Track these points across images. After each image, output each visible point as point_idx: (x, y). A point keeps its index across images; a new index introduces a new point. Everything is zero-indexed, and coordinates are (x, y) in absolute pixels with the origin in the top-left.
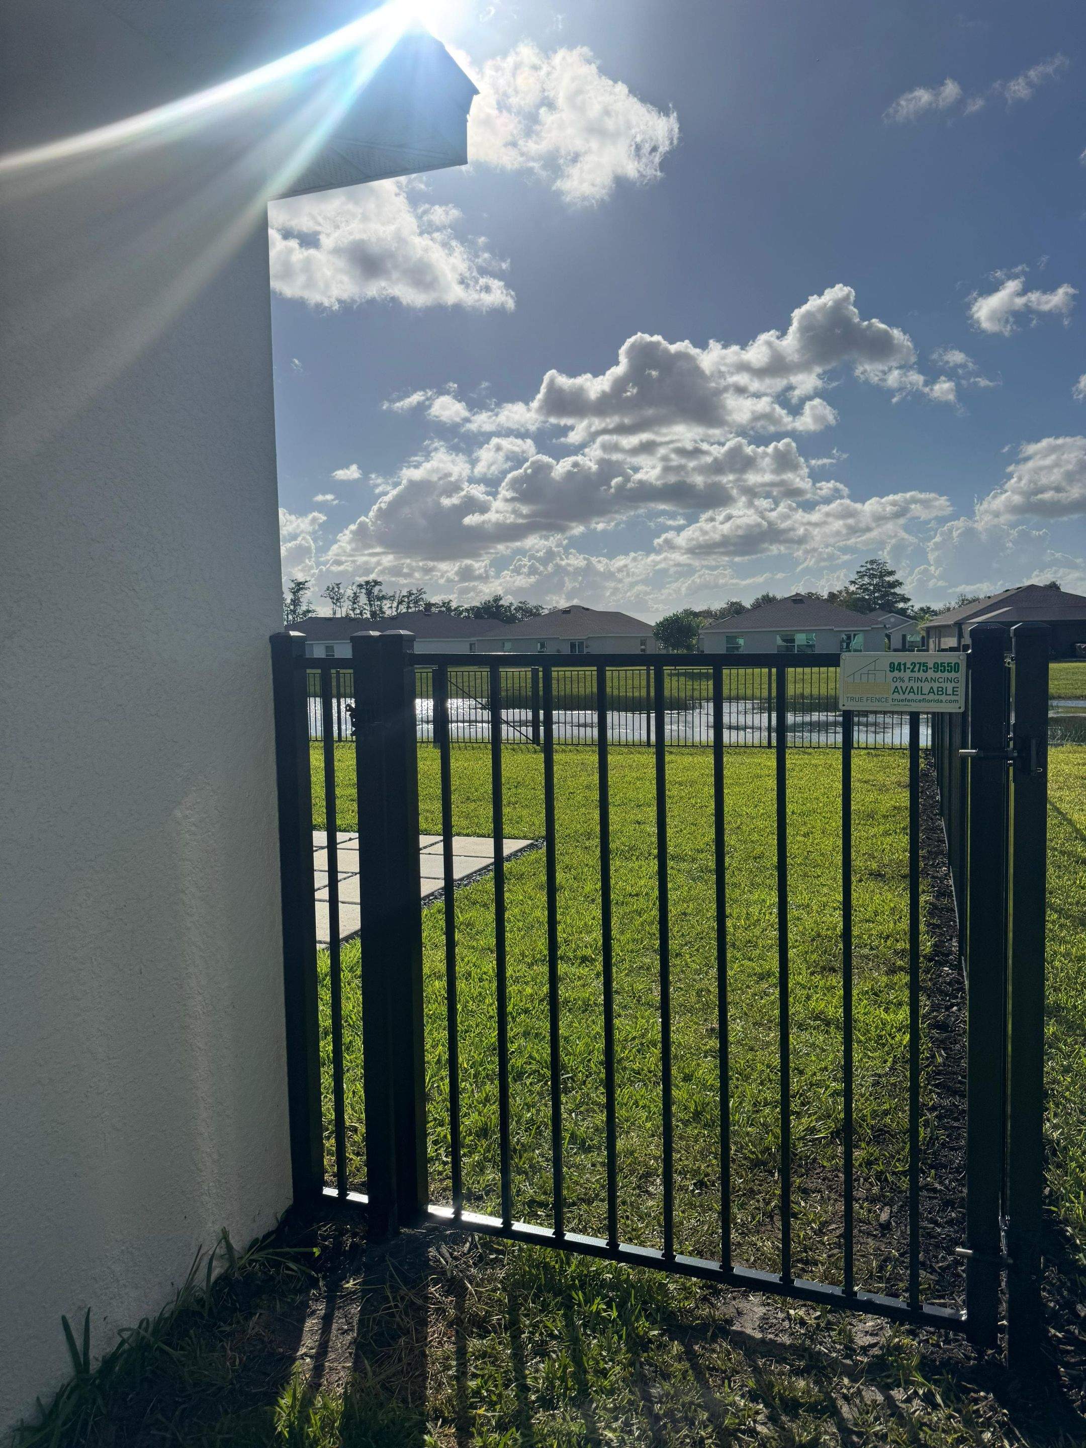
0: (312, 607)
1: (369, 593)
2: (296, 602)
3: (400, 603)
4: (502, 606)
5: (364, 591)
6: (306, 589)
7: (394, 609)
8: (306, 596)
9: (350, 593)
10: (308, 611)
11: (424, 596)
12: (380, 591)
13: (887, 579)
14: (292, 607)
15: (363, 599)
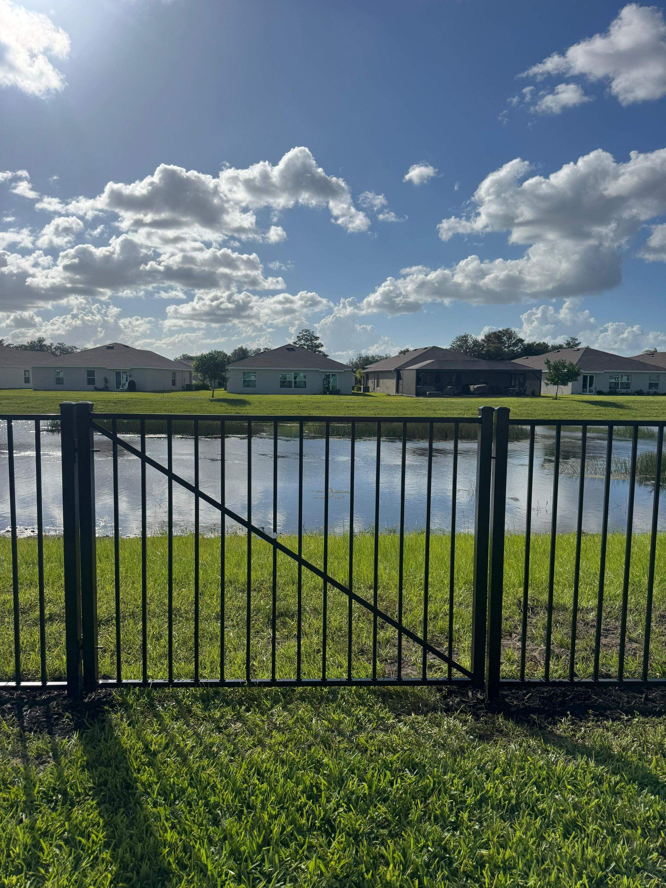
13: (315, 342)
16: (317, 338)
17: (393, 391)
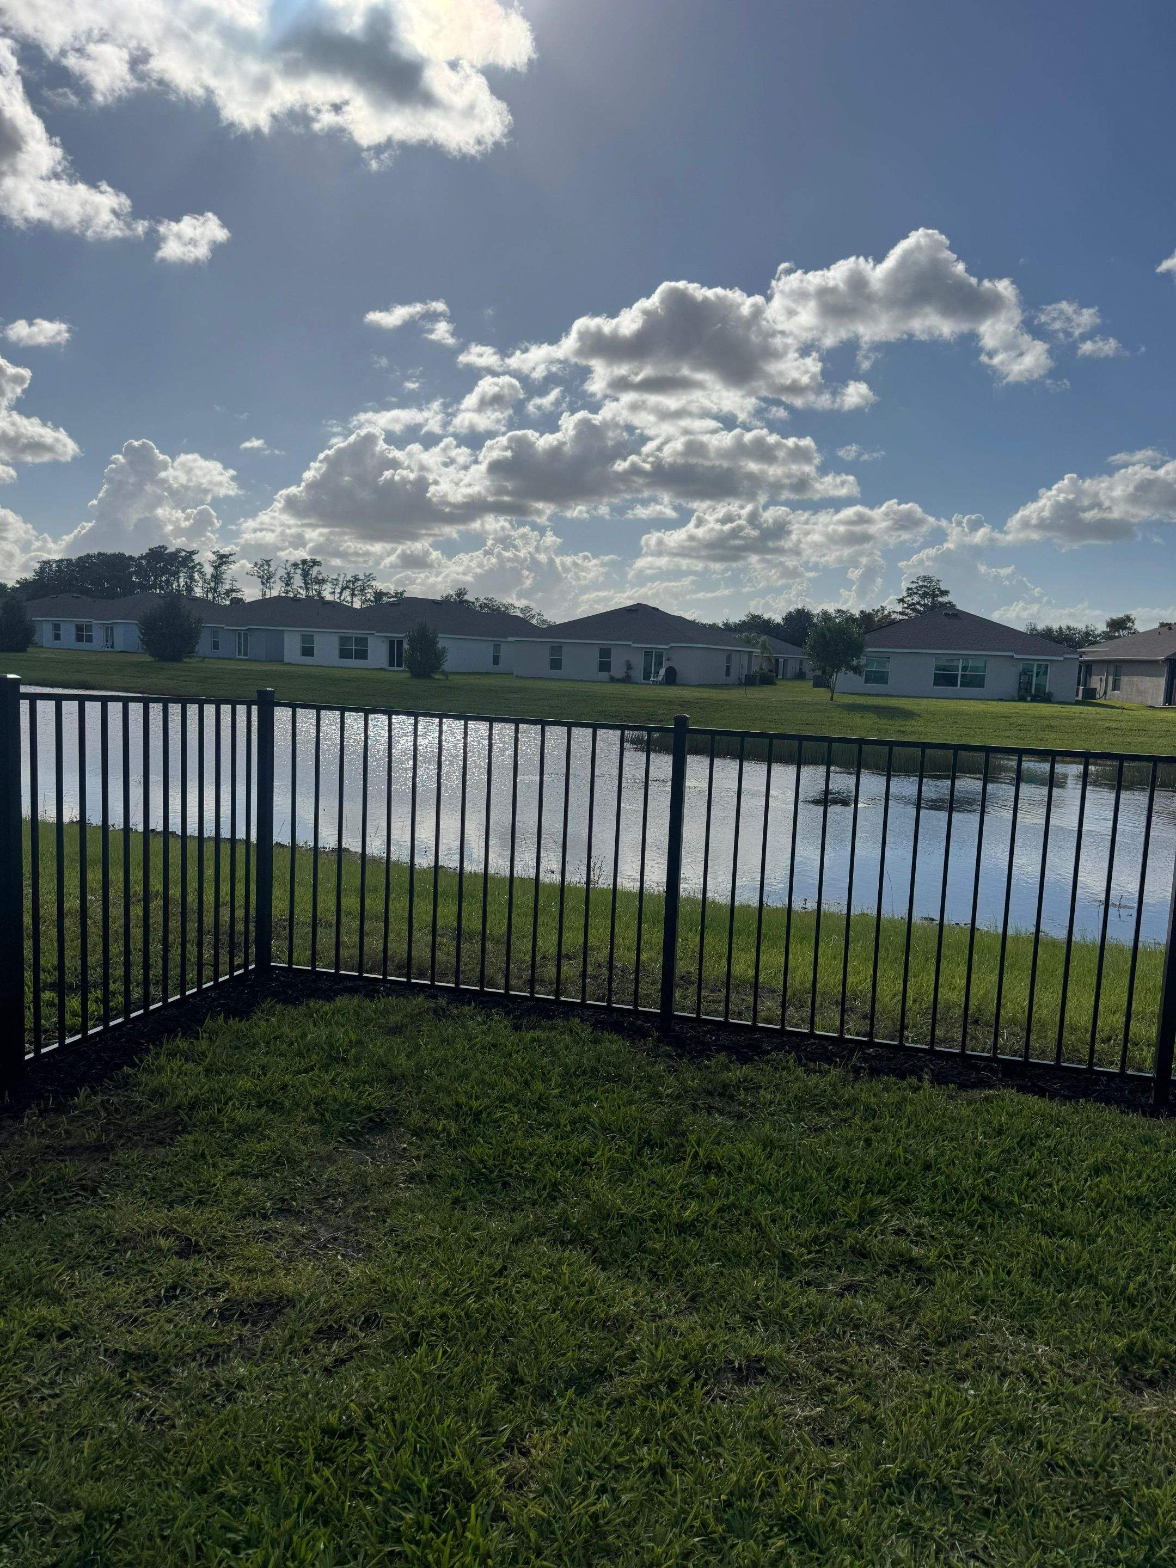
0: (237, 585)
1: (305, 575)
2: (217, 578)
3: (343, 589)
4: (466, 601)
5: (299, 571)
6: (230, 563)
7: (337, 595)
8: (230, 571)
9: (282, 572)
10: (232, 590)
11: (374, 583)
12: (319, 573)
13: (940, 599)
14: (212, 584)
15: (298, 581)
16: (944, 593)
17: (1160, 700)
